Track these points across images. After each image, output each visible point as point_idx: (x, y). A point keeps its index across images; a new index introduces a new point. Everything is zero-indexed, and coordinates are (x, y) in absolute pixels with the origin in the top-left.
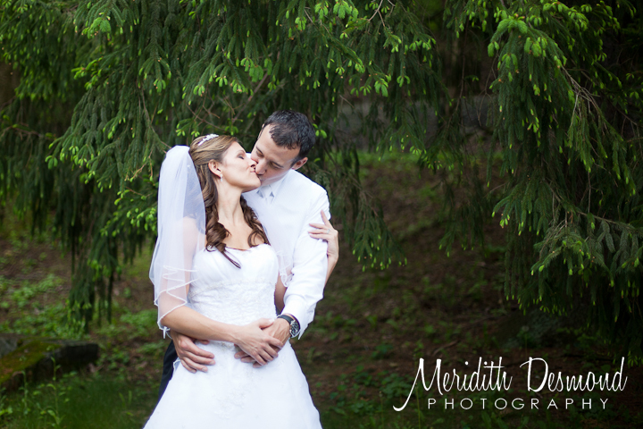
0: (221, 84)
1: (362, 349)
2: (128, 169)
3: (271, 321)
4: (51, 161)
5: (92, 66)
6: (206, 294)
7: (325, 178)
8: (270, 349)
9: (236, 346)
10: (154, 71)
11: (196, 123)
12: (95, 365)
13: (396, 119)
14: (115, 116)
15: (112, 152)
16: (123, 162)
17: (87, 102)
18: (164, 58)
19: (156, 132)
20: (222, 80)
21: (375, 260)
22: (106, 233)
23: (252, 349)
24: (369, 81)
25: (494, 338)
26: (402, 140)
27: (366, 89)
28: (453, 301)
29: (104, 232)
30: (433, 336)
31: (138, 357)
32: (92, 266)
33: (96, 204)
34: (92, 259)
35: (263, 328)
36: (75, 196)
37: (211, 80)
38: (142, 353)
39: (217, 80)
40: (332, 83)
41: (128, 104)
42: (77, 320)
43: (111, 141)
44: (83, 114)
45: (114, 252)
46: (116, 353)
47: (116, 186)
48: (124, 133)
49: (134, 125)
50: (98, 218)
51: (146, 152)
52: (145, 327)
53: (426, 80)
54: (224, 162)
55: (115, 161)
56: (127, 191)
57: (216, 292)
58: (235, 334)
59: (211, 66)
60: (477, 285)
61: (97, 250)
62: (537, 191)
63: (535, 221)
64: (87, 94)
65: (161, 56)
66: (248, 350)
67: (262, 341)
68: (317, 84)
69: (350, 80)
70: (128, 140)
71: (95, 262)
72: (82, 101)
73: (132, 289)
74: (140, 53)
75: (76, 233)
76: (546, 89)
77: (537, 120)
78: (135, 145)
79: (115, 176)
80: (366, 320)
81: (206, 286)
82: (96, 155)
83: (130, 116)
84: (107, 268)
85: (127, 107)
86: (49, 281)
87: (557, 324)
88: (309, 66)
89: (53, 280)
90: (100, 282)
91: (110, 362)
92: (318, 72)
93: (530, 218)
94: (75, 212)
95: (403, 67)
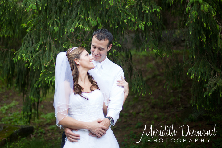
0: (80, 28)
1: (131, 124)
2: (45, 62)
3: (102, 120)
4: (15, 60)
5: (29, 23)
6: (75, 111)
7: (120, 62)
8: (102, 130)
9: (89, 131)
10: (54, 23)
11: (70, 43)
12: (33, 134)
13: (146, 39)
14: (39, 42)
15: (38, 55)
16: (43, 59)
17: (28, 37)
18: (57, 18)
19: (55, 47)
20: (81, 26)
21: (140, 93)
22: (36, 86)
23: (95, 131)
24: (136, 24)
25: (180, 119)
26: (150, 47)
27: (136, 28)
28: (163, 105)
29: (35, 86)
30: (157, 119)
31: (48, 131)
32: (31, 99)
33: (31, 75)
34: (31, 96)
35: (99, 123)
36: (23, 72)
37: (76, 26)
38: (49, 129)
39: (79, 26)
40: (122, 26)
41: (44, 37)
42: (26, 119)
43: (38, 51)
44: (27, 41)
45: (39, 93)
46: (40, 130)
47: (41, 68)
48: (43, 48)
49: (46, 45)
50: (32, 80)
51: (52, 55)
52: (50, 119)
53: (157, 24)
54: (80, 58)
55: (40, 59)
56: (45, 70)
57: (79, 110)
58: (88, 126)
59: (76, 21)
60: (171, 99)
61: (32, 93)
62: (204, 64)
63: (204, 76)
64: (28, 34)
65: (56, 18)
66: (94, 132)
67: (99, 128)
68: (117, 26)
69: (129, 25)
70: (44, 51)
71: (32, 97)
72: (26, 36)
73: (44, 105)
74: (48, 17)
75: (24, 86)
76: (208, 25)
77: (205, 37)
78: (47, 52)
79: (40, 65)
80: (131, 114)
81: (75, 108)
82: (32, 57)
83: (45, 41)
84: (37, 99)
85: (43, 38)
86: (14, 103)
87: (203, 112)
88: (113, 19)
89: (15, 103)
90: (34, 104)
91: (38, 133)
92: (117, 22)
93: (202, 75)
94: (23, 79)
95: (149, 19)
